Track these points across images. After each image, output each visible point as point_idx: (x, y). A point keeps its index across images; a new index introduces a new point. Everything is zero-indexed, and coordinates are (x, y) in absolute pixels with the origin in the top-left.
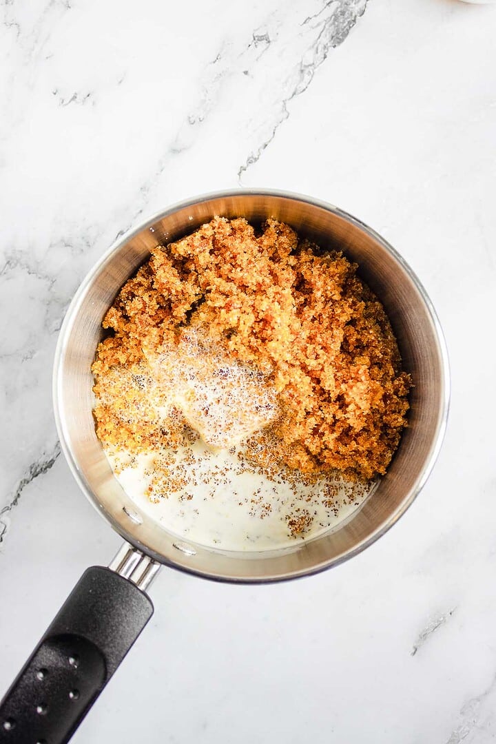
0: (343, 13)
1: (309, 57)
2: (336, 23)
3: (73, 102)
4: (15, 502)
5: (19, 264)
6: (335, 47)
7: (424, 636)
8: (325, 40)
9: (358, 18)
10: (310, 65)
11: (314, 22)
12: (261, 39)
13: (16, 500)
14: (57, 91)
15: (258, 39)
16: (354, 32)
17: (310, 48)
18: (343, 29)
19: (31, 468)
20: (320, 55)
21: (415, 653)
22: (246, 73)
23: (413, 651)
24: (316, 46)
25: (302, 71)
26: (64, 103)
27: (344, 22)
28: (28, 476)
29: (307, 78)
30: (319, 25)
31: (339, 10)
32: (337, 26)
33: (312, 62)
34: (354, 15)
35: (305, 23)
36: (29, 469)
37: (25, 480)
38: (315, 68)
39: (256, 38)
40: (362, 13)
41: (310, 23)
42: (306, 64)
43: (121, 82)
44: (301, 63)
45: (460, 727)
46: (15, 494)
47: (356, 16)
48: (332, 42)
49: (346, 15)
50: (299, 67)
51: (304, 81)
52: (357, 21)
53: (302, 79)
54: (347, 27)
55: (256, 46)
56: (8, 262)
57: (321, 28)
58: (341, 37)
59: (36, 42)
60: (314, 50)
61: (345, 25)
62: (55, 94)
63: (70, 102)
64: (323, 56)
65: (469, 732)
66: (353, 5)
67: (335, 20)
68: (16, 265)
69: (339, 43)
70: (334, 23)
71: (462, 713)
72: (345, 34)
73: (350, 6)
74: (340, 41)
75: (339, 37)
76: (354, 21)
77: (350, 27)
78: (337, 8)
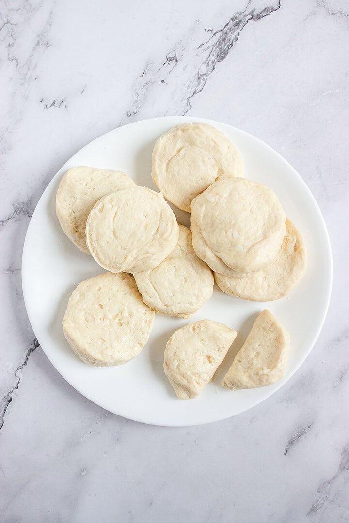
0: (224, 40)
1: (204, 69)
2: (220, 46)
3: (53, 106)
4: (25, 363)
5: (22, 212)
6: (219, 62)
7: (291, 442)
8: (213, 58)
9: (234, 42)
10: (204, 74)
11: (205, 46)
12: (171, 59)
13: (26, 362)
14: (42, 100)
15: (170, 59)
16: (232, 52)
17: (203, 64)
18: (224, 50)
19: (35, 341)
20: (211, 67)
21: (286, 454)
22: (163, 81)
23: (285, 452)
24: (207, 62)
25: (199, 78)
26: (48, 107)
27: (225, 45)
28: (33, 346)
29: (202, 82)
30: (209, 48)
31: (222, 38)
32: (221, 48)
33: (205, 72)
34: (231, 40)
35: (200, 47)
36: (33, 342)
37: (31, 349)
38: (207, 76)
39: (169, 59)
40: (237, 39)
41: (203, 47)
42: (202, 74)
43: (83, 92)
44: (198, 73)
45: (318, 501)
46: (25, 358)
47: (232, 41)
48: (218, 58)
49: (226, 41)
50: (197, 76)
51: (201, 84)
52: (233, 44)
53: (199, 83)
54: (227, 49)
55: (169, 64)
56: (15, 211)
57: (210, 50)
58: (223, 55)
59: (28, 69)
60: (207, 64)
61: (226, 47)
62: (41, 102)
63: (51, 106)
64: (212, 68)
65: (323, 503)
66: (230, 34)
67: (219, 44)
68: (20, 212)
69: (222, 59)
70: (218, 47)
71: (319, 492)
72: (226, 54)
73: (229, 35)
74: (223, 58)
75: (222, 56)
76: (232, 44)
77: (229, 49)
78: (220, 37)
